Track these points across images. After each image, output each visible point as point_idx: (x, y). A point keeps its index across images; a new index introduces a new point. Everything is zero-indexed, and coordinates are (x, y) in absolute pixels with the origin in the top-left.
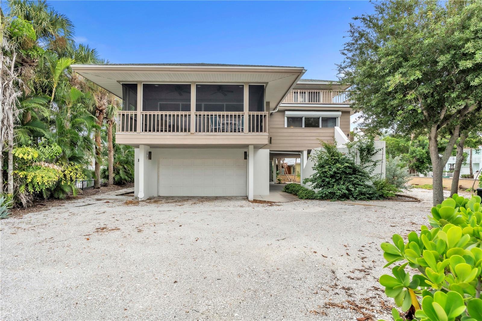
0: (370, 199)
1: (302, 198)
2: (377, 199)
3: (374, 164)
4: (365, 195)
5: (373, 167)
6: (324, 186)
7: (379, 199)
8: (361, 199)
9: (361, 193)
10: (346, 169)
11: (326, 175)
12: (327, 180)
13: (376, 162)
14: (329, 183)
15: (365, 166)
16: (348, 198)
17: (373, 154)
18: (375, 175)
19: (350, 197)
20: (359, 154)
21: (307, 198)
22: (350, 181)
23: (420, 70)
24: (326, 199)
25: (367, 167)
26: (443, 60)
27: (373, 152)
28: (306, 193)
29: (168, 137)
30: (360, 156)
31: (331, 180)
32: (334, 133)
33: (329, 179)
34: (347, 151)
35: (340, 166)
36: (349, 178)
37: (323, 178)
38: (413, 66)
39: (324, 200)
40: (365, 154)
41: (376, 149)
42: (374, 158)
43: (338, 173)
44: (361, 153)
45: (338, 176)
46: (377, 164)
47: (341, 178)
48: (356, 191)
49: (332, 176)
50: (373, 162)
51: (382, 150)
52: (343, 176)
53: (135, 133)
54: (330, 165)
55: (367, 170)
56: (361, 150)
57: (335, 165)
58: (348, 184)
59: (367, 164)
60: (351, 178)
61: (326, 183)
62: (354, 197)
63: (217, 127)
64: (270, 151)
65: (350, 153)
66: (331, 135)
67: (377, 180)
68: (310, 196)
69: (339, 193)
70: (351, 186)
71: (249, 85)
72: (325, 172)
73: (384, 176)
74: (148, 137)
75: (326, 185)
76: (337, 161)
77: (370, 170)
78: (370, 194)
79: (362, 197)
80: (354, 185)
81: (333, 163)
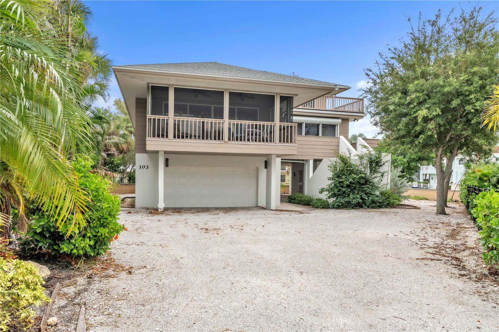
0: (380, 207)
1: (317, 208)
2: (386, 207)
3: (381, 175)
4: (376, 203)
5: (381, 177)
6: (340, 195)
7: (387, 207)
8: (373, 208)
9: (373, 202)
10: (360, 179)
11: (342, 185)
12: (344, 189)
13: (383, 173)
14: (344, 192)
15: (373, 176)
16: (361, 207)
17: (381, 166)
18: (381, 186)
19: (364, 205)
20: (369, 166)
21: (323, 208)
22: (363, 191)
23: (439, 107)
24: (341, 208)
25: (376, 177)
26: (455, 103)
27: (381, 164)
28: (321, 202)
29: (202, 145)
30: (370, 167)
31: (347, 190)
32: (339, 142)
33: (345, 188)
34: (358, 163)
35: (355, 176)
36: (362, 188)
37: (339, 188)
38: (434, 104)
39: (340, 209)
40: (374, 165)
41: (383, 160)
42: (382, 169)
43: (354, 183)
44: (370, 164)
45: (353, 186)
46: (384, 175)
47: (355, 188)
48: (369, 200)
49: (348, 186)
50: (381, 173)
51: (388, 162)
52: (358, 186)
53: (167, 140)
54: (346, 175)
55: (376, 180)
56: (371, 162)
57: (350, 176)
58: (362, 194)
59: (375, 175)
60: (364, 188)
61: (342, 192)
62: (367, 206)
63: (243, 135)
64: (282, 159)
65: (362, 164)
66: (336, 144)
67: (383, 190)
68: (325, 206)
69: (354, 202)
70: (364, 195)
71: (280, 96)
72: (342, 182)
73: (389, 186)
74: (181, 144)
75: (342, 195)
76: (351, 172)
77: (379, 181)
78: (380, 203)
79: (374, 205)
80: (366, 194)
81: (348, 173)
